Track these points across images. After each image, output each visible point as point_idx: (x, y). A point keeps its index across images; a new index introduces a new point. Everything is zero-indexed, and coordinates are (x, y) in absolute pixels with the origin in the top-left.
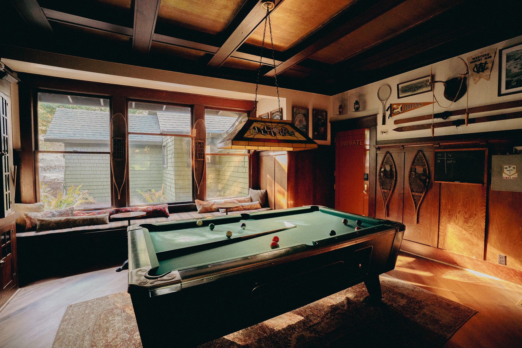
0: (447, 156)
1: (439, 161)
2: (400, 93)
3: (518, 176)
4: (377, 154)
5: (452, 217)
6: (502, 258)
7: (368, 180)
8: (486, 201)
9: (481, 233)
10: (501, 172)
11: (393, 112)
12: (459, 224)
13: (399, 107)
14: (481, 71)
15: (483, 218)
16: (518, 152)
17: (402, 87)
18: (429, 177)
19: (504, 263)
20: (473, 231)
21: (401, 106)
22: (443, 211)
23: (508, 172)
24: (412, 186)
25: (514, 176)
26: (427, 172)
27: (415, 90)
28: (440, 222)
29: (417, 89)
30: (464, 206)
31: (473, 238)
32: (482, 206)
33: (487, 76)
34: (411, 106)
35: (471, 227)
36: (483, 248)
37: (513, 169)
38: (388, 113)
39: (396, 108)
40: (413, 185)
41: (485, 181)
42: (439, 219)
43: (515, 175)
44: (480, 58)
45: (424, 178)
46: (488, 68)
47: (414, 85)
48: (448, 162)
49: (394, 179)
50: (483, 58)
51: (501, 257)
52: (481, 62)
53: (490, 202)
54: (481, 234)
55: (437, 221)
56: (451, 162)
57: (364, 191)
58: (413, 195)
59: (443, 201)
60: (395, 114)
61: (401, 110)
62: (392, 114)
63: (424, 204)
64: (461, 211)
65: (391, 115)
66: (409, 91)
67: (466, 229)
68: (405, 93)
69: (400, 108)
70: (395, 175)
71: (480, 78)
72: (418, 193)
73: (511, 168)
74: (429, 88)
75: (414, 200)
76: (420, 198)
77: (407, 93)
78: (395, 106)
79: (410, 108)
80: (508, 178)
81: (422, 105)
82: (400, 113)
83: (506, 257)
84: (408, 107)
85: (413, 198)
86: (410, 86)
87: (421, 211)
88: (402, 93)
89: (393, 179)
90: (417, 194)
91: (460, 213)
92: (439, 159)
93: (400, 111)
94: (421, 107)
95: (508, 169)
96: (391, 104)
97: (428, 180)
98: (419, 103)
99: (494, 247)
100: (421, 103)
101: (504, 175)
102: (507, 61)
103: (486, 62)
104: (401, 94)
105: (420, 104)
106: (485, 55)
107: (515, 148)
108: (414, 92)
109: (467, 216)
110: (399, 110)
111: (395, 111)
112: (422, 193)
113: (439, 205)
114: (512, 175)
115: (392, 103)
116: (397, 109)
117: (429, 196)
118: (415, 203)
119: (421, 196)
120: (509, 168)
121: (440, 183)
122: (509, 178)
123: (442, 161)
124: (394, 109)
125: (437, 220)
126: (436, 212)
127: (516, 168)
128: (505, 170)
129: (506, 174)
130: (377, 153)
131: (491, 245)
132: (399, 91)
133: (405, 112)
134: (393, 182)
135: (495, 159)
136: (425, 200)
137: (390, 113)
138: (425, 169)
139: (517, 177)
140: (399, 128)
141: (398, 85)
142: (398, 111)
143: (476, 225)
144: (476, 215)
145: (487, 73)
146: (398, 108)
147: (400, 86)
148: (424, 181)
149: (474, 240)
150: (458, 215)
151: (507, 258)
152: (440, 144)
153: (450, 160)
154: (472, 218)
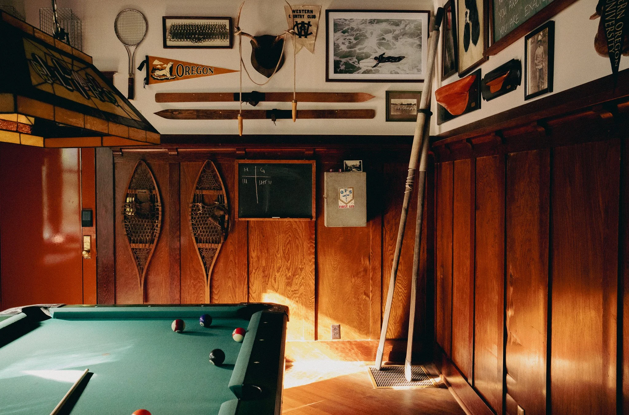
0: (259, 173)
1: (246, 181)
2: (169, 37)
3: (355, 203)
4: (114, 164)
5: (268, 281)
6: (336, 330)
7: (92, 225)
8: (314, 246)
9: (311, 297)
10: (337, 198)
11: (152, 76)
12: (279, 290)
13: (165, 65)
14: (303, 36)
15: (312, 273)
16: (349, 168)
17: (174, 26)
18: (229, 211)
19: (338, 336)
20: (299, 297)
21: (170, 65)
22: (254, 271)
23: (345, 198)
24: (198, 231)
25: (350, 204)
26: (226, 201)
27: (199, 40)
28: (250, 291)
29: (204, 38)
30: (285, 257)
31: (299, 309)
32: (310, 254)
33: (310, 44)
34: (192, 70)
35: (296, 291)
36: (313, 322)
37: (349, 194)
38: (140, 76)
39: (159, 66)
40: (199, 228)
41: (314, 214)
42: (248, 287)
43: (351, 202)
44: (302, 14)
45: (222, 213)
46: (311, 33)
47: (198, 29)
48: (261, 183)
49: (160, 218)
50: (306, 15)
51: (334, 328)
52: (302, 20)
53: (319, 246)
54: (311, 300)
55: (245, 292)
56: (264, 182)
57: (84, 253)
58: (199, 249)
59: (253, 254)
60: (158, 79)
61: (171, 74)
62: (151, 79)
63: (221, 264)
64: (281, 267)
65: (147, 81)
66: (187, 39)
67: (290, 296)
68: (179, 40)
69: (168, 69)
70: (160, 208)
71: (303, 45)
72: (210, 243)
73: (348, 193)
74: (227, 42)
75: (203, 258)
76: (214, 253)
77: (182, 40)
78: (156, 62)
79: (189, 74)
80: (344, 207)
81: (212, 72)
82: (167, 79)
83: (340, 325)
84: (186, 71)
85: (201, 255)
86: (189, 27)
87: (216, 277)
88: (173, 38)
89: (158, 220)
90: (208, 246)
91: (281, 270)
92: (245, 178)
93: (168, 75)
94: (211, 75)
95: (345, 194)
96: (147, 57)
97: (227, 217)
98: (208, 67)
99: (326, 315)
100: (211, 67)
101: (341, 204)
102: (335, 31)
103: (309, 22)
104: (170, 40)
105: (210, 69)
106: (308, 11)
107: (345, 162)
108: (197, 42)
109: (290, 274)
110: (166, 72)
111: (158, 73)
112: (217, 242)
113: (246, 262)
114: (349, 202)
115: (150, 55)
116: (162, 70)
117: (230, 248)
118: (205, 264)
119: (216, 249)
120: (345, 192)
121: (247, 221)
122: (346, 207)
123: (251, 180)
124: (155, 69)
125: (246, 289)
126: (242, 276)
127: (352, 192)
128: (341, 195)
129: (343, 201)
130: (115, 162)
131: (322, 313)
132: (167, 33)
133: (178, 79)
134: (157, 225)
135: (329, 178)
136: (222, 255)
137: (145, 76)
138: (221, 195)
139: (354, 205)
140: (167, 111)
141: (164, 19)
142: (164, 75)
143: (302, 287)
144: (301, 269)
145: (310, 40)
146: (165, 68)
147: (169, 23)
148: (221, 219)
149: (301, 312)
150: (276, 274)
151: (341, 328)
152: (247, 150)
153: (263, 179)
154: (297, 276)
